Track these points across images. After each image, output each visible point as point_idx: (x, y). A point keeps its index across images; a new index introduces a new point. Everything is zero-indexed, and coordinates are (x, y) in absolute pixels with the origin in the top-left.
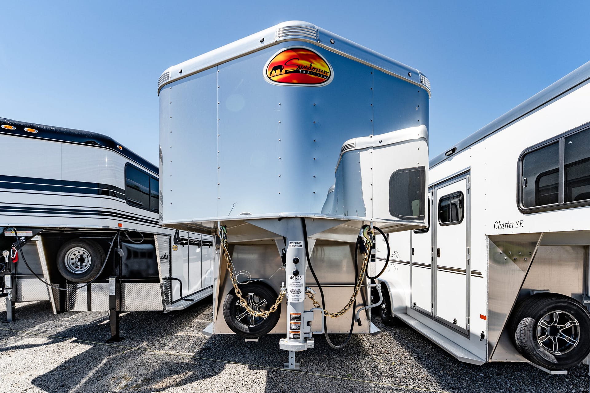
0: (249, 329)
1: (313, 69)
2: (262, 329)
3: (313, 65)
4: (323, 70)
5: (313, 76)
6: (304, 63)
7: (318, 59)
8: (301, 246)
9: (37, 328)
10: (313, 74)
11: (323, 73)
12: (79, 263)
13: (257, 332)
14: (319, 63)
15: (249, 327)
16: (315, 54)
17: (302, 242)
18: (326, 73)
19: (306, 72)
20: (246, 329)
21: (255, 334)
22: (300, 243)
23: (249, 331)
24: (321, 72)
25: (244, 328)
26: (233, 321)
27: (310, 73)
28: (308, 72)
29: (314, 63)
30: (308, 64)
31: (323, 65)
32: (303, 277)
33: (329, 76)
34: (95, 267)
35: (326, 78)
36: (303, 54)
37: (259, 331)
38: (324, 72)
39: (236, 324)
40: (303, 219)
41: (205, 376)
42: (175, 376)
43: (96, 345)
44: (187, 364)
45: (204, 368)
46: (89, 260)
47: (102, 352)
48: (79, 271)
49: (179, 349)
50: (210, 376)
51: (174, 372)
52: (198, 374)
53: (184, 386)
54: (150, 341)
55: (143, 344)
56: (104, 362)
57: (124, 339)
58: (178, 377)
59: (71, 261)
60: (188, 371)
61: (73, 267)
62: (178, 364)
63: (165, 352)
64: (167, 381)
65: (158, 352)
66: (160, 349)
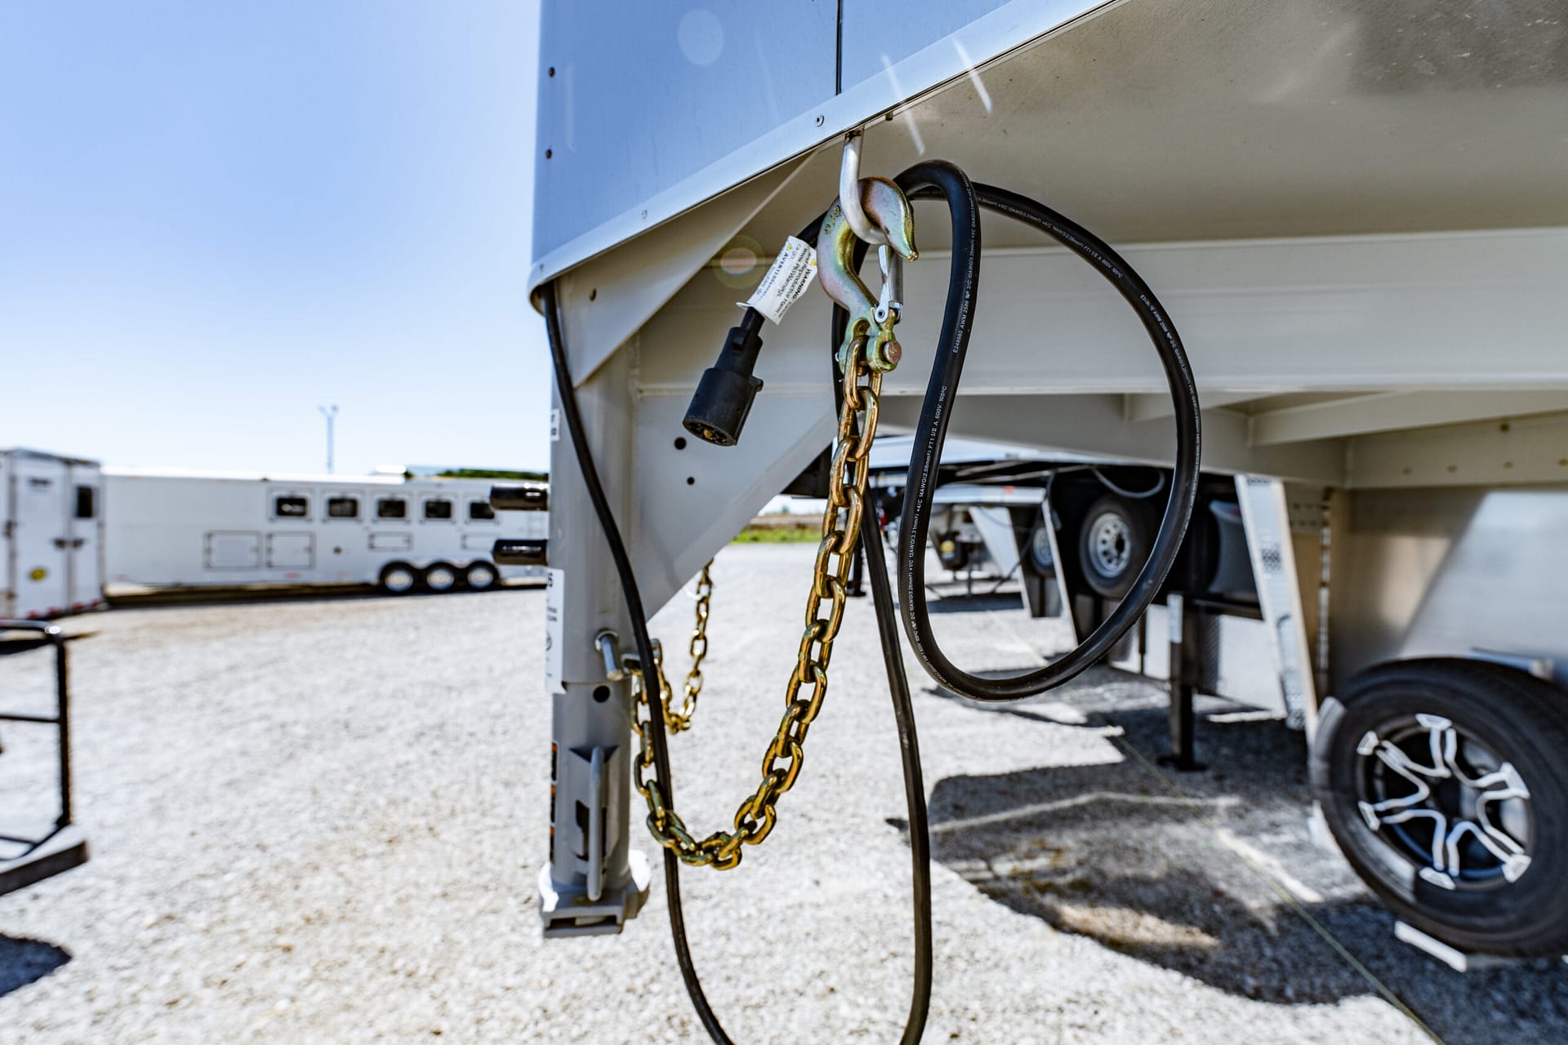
0: (1415, 885)
2: (1480, 915)
13: (1454, 917)
15: (1417, 874)
20: (1403, 877)
21: (1448, 922)
23: (1414, 893)
25: (1391, 870)
26: (1342, 812)
37: (1468, 915)
39: (1352, 831)
41: (1224, 979)
42: (1150, 921)
43: (1130, 759)
44: (1238, 912)
45: (1261, 955)
46: (1127, 546)
47: (1115, 779)
48: (1113, 569)
49: (1294, 859)
50: (1238, 990)
51: (1171, 909)
52: (1214, 957)
53: (1124, 961)
54: (1255, 800)
55: (1224, 802)
56: (1083, 799)
57: (1202, 768)
58: (1153, 929)
59: (1101, 548)
60: (1208, 931)
61: (1104, 560)
62: (1218, 894)
63: (1242, 847)
64: (1113, 919)
65: (1226, 839)
66: (1239, 833)
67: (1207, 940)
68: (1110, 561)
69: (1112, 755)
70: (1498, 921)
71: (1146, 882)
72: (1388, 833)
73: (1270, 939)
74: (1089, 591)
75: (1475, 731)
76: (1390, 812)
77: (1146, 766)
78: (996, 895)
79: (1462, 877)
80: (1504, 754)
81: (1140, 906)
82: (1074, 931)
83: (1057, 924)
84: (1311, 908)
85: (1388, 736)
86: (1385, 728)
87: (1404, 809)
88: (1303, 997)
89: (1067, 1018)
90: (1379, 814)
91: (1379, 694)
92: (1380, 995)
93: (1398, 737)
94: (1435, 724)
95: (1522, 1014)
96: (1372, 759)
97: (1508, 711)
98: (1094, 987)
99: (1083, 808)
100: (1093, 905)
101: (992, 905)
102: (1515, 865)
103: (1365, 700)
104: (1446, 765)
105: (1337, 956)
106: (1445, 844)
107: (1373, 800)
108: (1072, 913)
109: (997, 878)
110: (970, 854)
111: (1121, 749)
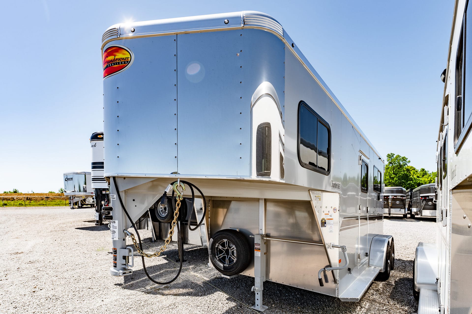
0: (223, 267)
1: (116, 60)
2: (231, 269)
3: (116, 57)
4: (124, 58)
5: (116, 66)
6: (110, 58)
7: (119, 51)
8: (115, 198)
9: (159, 247)
10: (116, 64)
11: (124, 60)
12: (164, 211)
13: (228, 271)
14: (121, 53)
15: (224, 266)
16: (117, 48)
17: (115, 195)
18: (127, 59)
19: (112, 64)
20: (222, 267)
21: (228, 272)
22: (113, 196)
23: (223, 269)
24: (123, 60)
25: (220, 266)
26: (213, 259)
27: (114, 65)
28: (113, 64)
29: (116, 55)
30: (113, 58)
31: (124, 54)
32: (117, 222)
33: (129, 60)
34: (169, 214)
35: (127, 64)
36: (110, 52)
37: (230, 270)
38: (126, 59)
39: (215, 261)
40: (114, 178)
41: (196, 295)
42: (181, 290)
43: (170, 262)
44: (196, 285)
45: (201, 290)
46: (167, 209)
47: (168, 266)
48: (164, 215)
49: (205, 274)
50: (198, 296)
51: (184, 287)
52: (193, 292)
53: (178, 297)
54: (197, 265)
55: (191, 267)
56: (162, 271)
57: (186, 261)
58: (182, 291)
59: (160, 210)
60: (192, 289)
61: (161, 213)
62: (192, 283)
63: (196, 274)
64: (174, 291)
65: (192, 273)
66: (195, 272)
67: (192, 290)
68: (163, 213)
69: (166, 262)
70: (233, 269)
71: (179, 284)
72: (220, 260)
73: (202, 287)
74: (157, 221)
75: (230, 241)
76: (220, 257)
77: (173, 262)
78: (148, 293)
79: (229, 264)
80: (234, 244)
81: (179, 288)
82: (167, 295)
83: (163, 295)
84: (208, 281)
85: (219, 244)
86: (219, 242)
87: (221, 255)
88: (208, 294)
89: (170, 308)
90: (218, 257)
91: (218, 236)
92: (219, 291)
93: (220, 244)
94: (225, 240)
95: (238, 288)
96: (217, 248)
97: (234, 237)
98: (173, 302)
99: (162, 273)
100: (169, 290)
101: (148, 295)
102: (235, 260)
103: (216, 238)
104: (227, 247)
105: (213, 287)
106: (227, 260)
107: (218, 255)
108: (166, 292)
109: (148, 290)
110: (139, 287)
111: (167, 260)
